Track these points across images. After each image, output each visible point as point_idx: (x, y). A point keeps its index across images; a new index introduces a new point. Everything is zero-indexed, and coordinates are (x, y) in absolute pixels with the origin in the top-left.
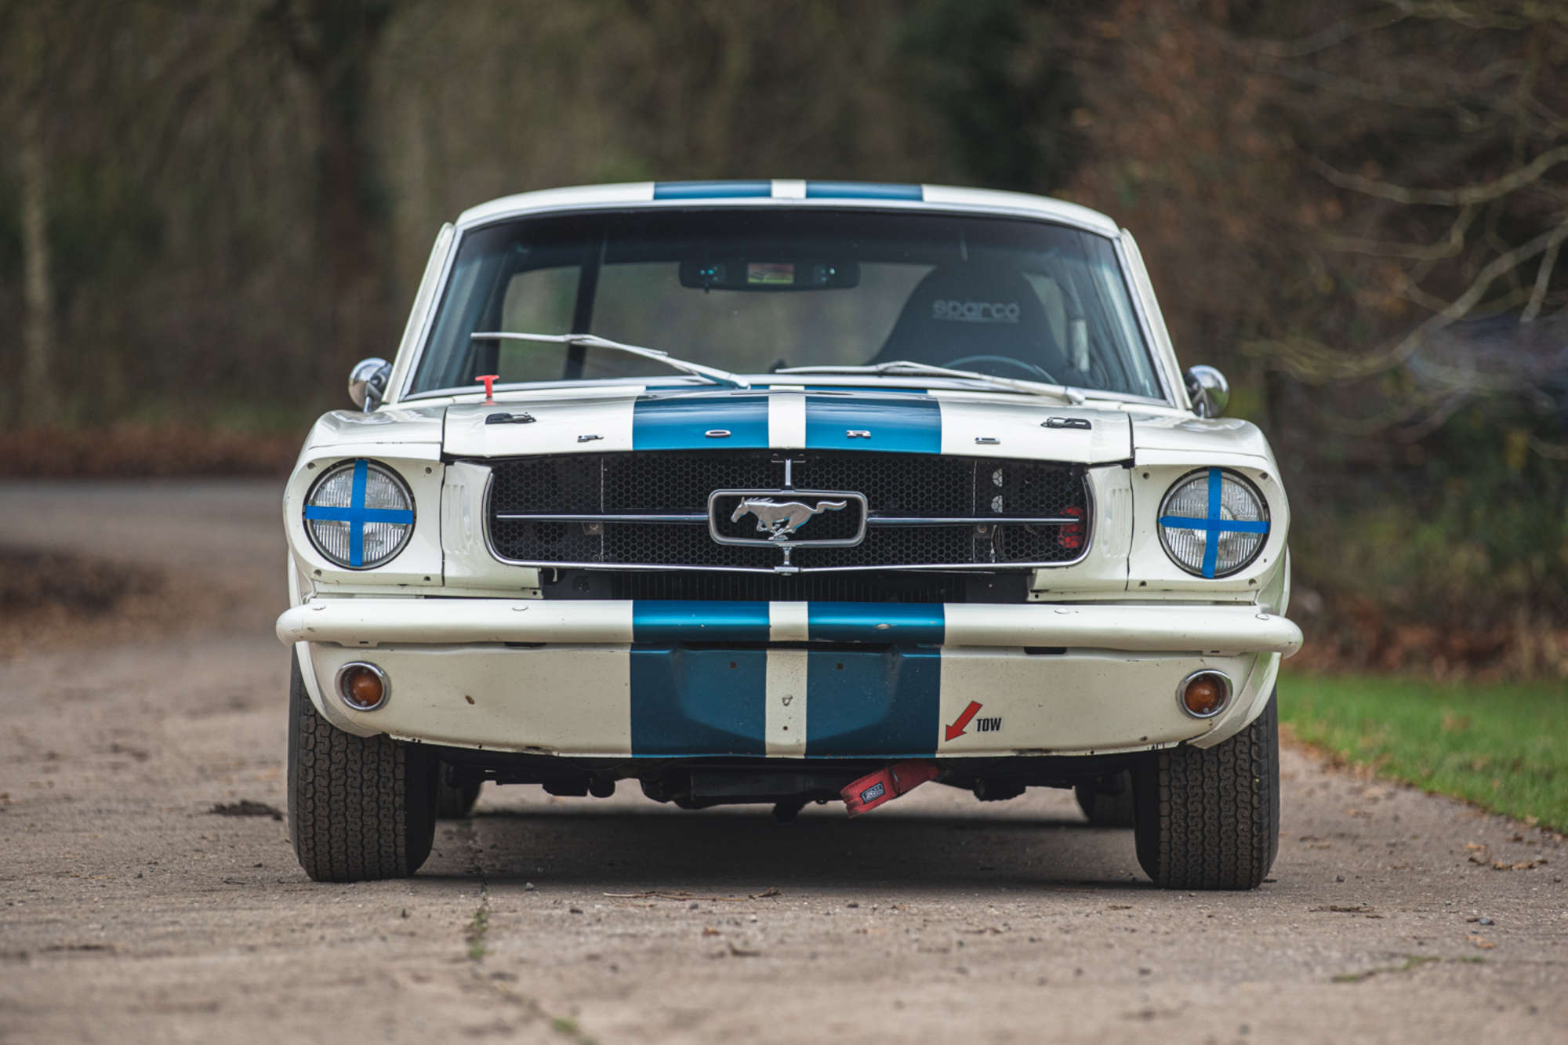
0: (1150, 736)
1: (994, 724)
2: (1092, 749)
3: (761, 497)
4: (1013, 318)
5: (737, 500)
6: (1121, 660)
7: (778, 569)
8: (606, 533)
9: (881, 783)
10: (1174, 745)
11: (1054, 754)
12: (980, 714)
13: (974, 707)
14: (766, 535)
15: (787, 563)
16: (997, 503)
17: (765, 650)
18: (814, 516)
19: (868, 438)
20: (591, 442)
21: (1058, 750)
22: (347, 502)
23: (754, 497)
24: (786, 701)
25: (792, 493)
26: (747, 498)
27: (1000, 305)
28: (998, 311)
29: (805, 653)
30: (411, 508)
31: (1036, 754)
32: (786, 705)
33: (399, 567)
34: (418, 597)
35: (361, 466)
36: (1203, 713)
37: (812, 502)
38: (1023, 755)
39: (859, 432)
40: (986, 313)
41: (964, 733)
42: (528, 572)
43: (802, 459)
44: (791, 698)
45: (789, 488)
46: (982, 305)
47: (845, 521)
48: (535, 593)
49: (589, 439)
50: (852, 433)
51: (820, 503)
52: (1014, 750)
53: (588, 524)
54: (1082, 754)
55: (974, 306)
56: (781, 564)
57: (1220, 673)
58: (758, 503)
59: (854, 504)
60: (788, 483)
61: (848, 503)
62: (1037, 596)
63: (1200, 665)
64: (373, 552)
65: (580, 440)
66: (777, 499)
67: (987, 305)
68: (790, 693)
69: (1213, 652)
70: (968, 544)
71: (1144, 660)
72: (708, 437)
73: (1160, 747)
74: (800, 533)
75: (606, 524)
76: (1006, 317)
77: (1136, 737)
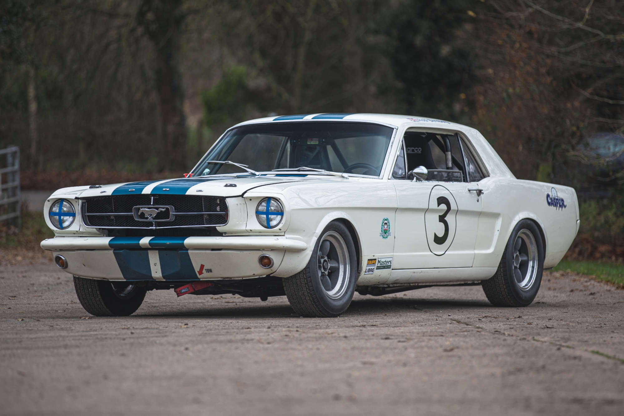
0: (256, 274)
1: (209, 271)
2: (243, 277)
3: (145, 208)
4: (420, 152)
5: (139, 209)
6: (238, 252)
7: (150, 228)
8: (115, 218)
9: (188, 287)
10: (265, 276)
11: (232, 279)
12: (205, 268)
13: (202, 266)
14: (147, 218)
15: (154, 226)
16: (218, 208)
17: (148, 250)
18: (158, 213)
19: (168, 190)
20: (103, 193)
21: (233, 278)
22: (58, 211)
23: (143, 208)
24: (155, 264)
25: (152, 206)
26: (142, 208)
27: (417, 148)
28: (416, 150)
29: (157, 251)
30: (75, 212)
31: (228, 279)
32: (155, 266)
33: (72, 229)
34: (79, 237)
35: (62, 200)
36: (266, 267)
37: (157, 209)
38: (225, 279)
39: (166, 189)
40: (413, 150)
41: (203, 273)
42: (93, 229)
43: (157, 197)
44: (156, 264)
45: (152, 205)
46: (412, 148)
47: (165, 214)
48: (104, 235)
49: (103, 192)
50: (164, 189)
51: (160, 209)
52: (221, 278)
53: (110, 216)
54: (240, 279)
55: (410, 148)
56: (152, 226)
57: (267, 255)
58: (144, 209)
59: (167, 209)
60: (152, 204)
61: (166, 209)
62: (225, 234)
63: (262, 253)
64: (66, 224)
65: (101, 193)
66: (149, 208)
67: (413, 148)
68: (156, 262)
69: (263, 249)
70: (203, 220)
71: (245, 252)
72: (130, 191)
73: (261, 277)
74: (155, 218)
75: (115, 216)
76: (418, 152)
77: (252, 274)
